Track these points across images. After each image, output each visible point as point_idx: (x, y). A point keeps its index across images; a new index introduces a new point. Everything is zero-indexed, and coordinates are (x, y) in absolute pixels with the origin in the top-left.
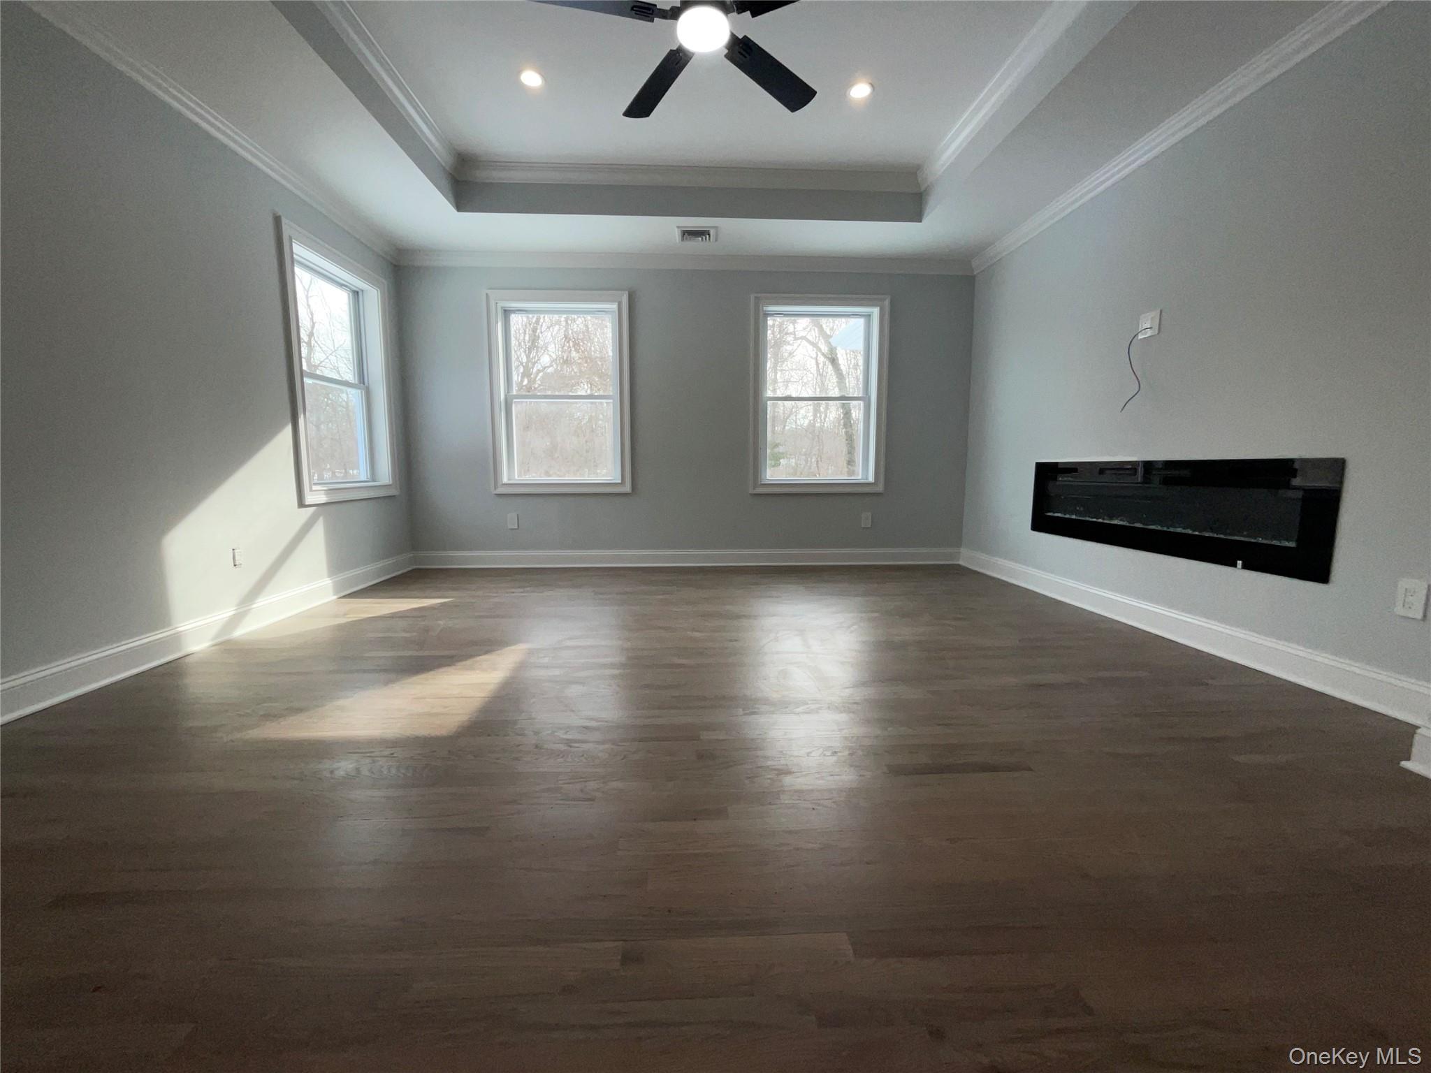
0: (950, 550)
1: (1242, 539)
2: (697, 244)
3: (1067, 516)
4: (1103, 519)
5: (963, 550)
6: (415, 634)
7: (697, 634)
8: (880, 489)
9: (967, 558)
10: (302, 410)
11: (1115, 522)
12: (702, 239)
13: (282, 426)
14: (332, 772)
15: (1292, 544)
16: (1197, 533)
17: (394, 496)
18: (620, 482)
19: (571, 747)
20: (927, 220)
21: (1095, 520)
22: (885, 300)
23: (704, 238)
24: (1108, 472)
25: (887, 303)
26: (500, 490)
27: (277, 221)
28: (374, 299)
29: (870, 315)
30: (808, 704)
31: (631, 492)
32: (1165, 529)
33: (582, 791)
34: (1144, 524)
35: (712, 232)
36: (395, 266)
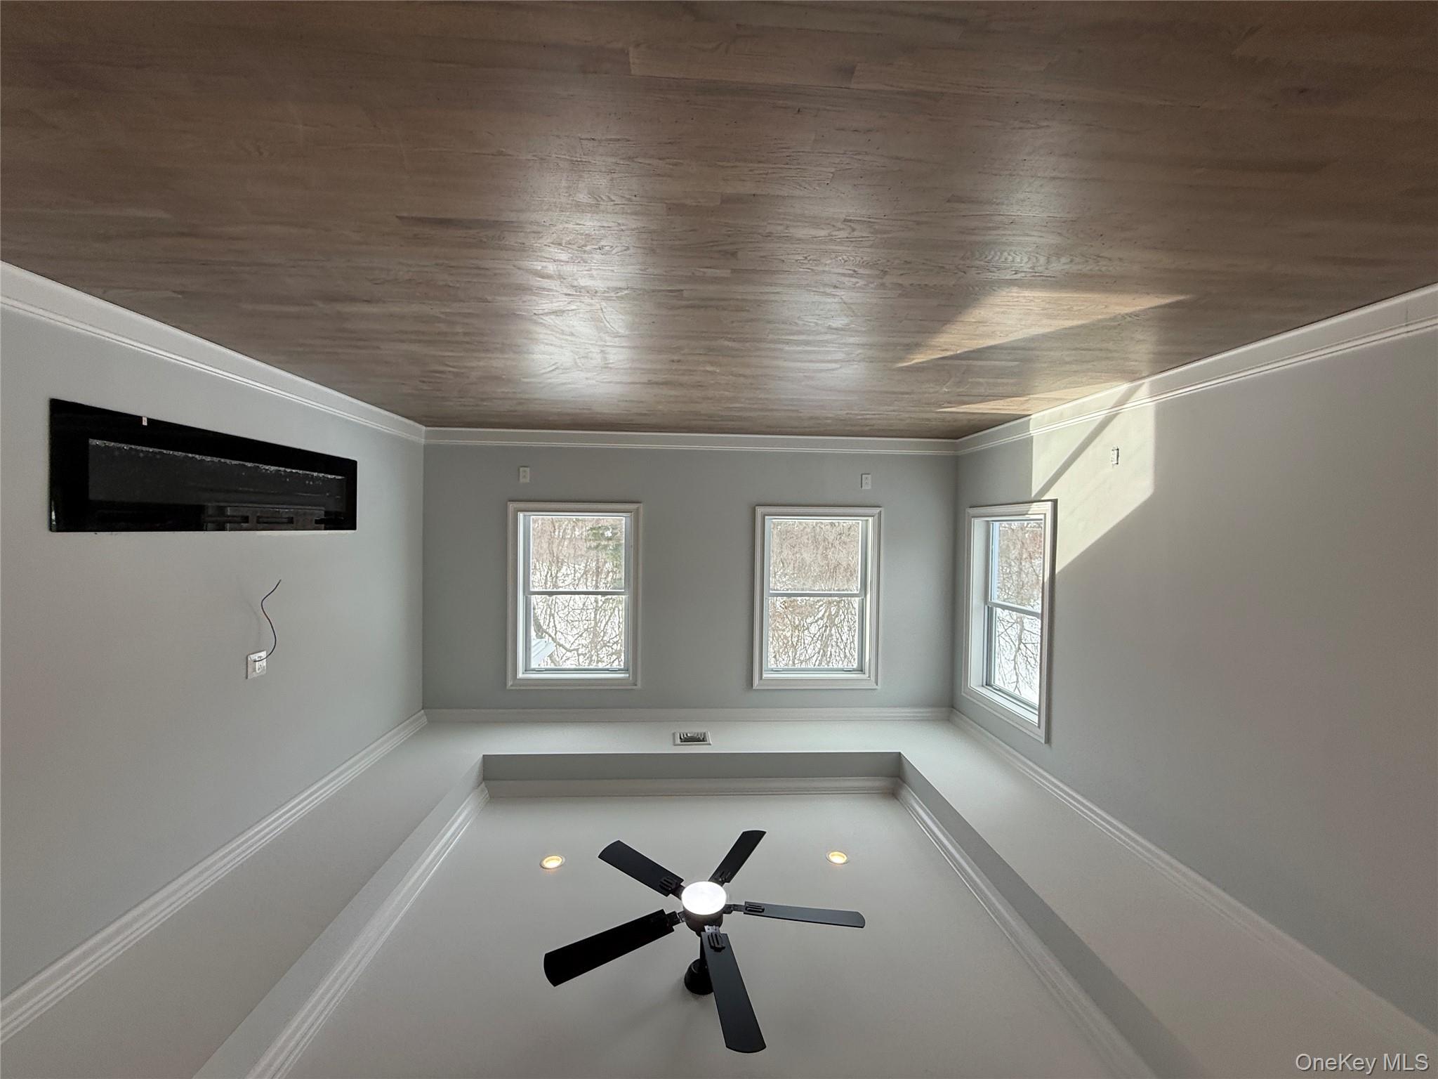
0: (433, 441)
1: (144, 449)
2: (692, 730)
3: (321, 475)
4: (285, 471)
5: (423, 441)
6: (970, 380)
7: (709, 368)
8: (512, 506)
9: (418, 433)
10: (1045, 584)
11: (273, 468)
12: (687, 735)
13: (1066, 570)
14: (1072, 261)
15: (94, 442)
16: (190, 455)
17: (970, 507)
18: (766, 517)
19: (855, 271)
20: (478, 758)
21: (294, 471)
22: (511, 686)
23: (685, 736)
24: (285, 520)
25: (510, 683)
26: (876, 511)
27: (1048, 740)
28: (974, 678)
29: (526, 671)
30: (617, 297)
31: (757, 507)
32: (223, 460)
33: (854, 230)
34: (244, 465)
35: (678, 741)
36: (953, 707)
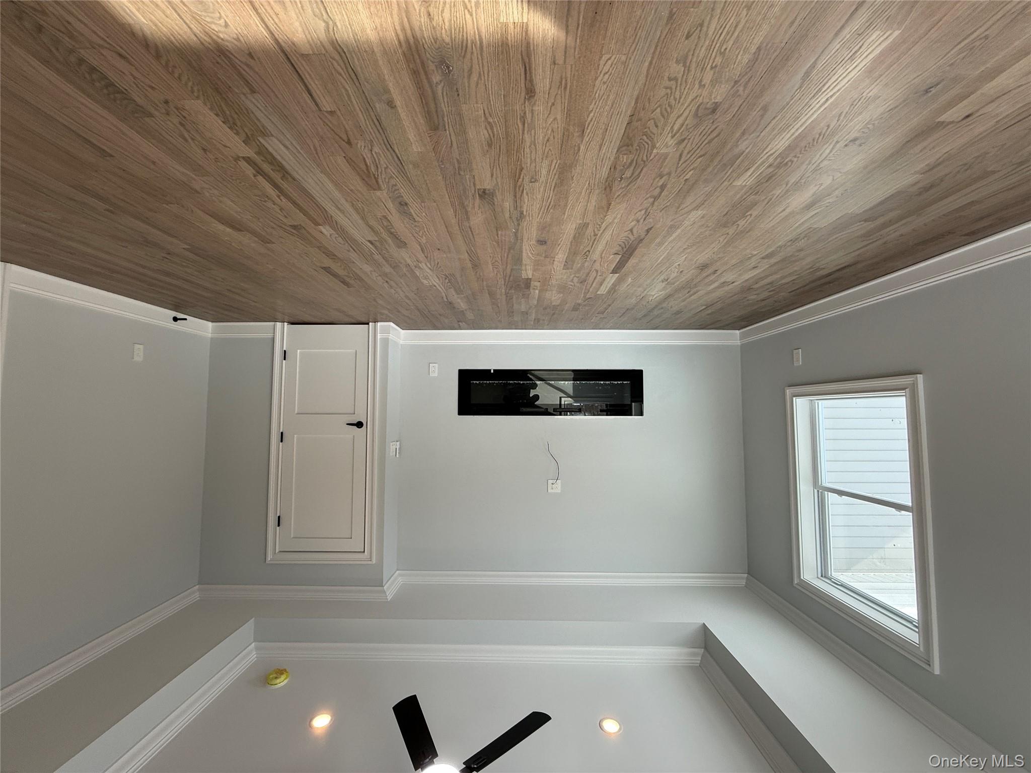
1: (496, 382)
5: (738, 343)
8: (788, 392)
